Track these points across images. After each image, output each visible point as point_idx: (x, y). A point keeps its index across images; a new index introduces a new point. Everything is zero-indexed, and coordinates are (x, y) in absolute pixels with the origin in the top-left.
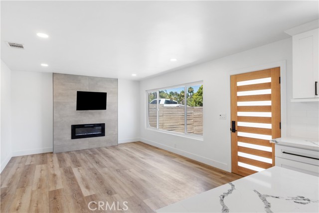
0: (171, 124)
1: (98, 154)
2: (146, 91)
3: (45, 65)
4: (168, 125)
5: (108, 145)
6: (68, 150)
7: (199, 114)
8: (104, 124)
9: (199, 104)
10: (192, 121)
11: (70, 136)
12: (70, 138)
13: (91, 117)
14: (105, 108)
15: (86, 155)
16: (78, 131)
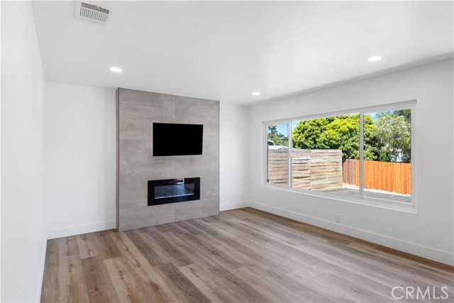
0: (280, 177)
1: (200, 233)
2: (263, 122)
3: (116, 70)
4: (275, 178)
5: (205, 215)
6: (142, 225)
7: (318, 160)
8: (198, 179)
9: (299, 146)
10: (309, 171)
11: (146, 200)
12: (146, 204)
13: (177, 168)
14: (200, 153)
15: (179, 235)
16: (158, 192)
